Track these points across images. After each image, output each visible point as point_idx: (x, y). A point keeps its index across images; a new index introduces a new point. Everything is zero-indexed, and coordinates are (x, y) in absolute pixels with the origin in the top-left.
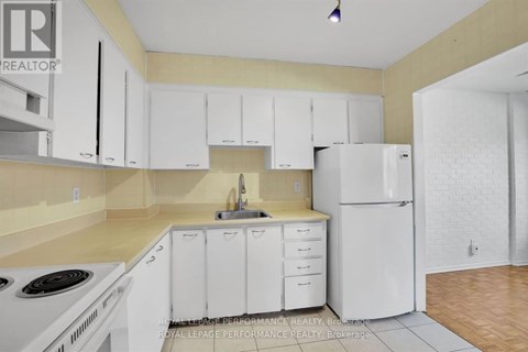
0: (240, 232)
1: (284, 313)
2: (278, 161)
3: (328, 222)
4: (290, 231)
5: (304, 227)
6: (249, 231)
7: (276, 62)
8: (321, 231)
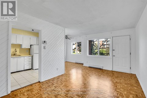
0: (16, 58)
1: (24, 70)
2: (23, 47)
3: (32, 56)
4: (25, 58)
5: (28, 57)
6: (18, 58)
7: (23, 30)
8: (31, 58)
